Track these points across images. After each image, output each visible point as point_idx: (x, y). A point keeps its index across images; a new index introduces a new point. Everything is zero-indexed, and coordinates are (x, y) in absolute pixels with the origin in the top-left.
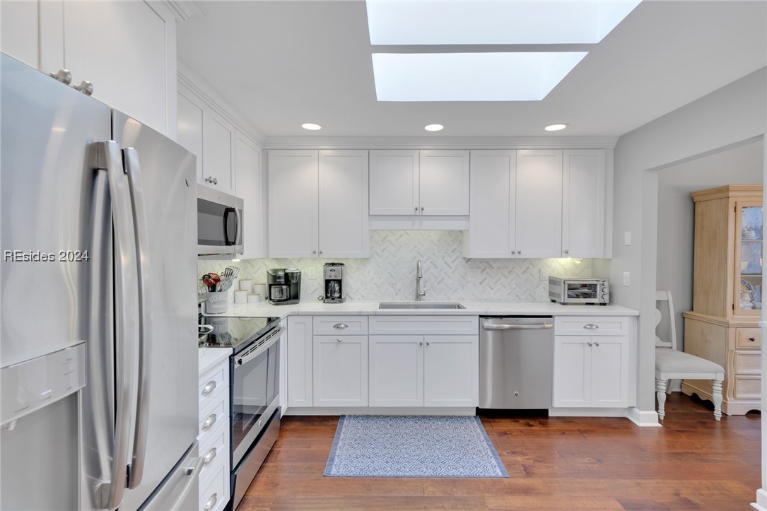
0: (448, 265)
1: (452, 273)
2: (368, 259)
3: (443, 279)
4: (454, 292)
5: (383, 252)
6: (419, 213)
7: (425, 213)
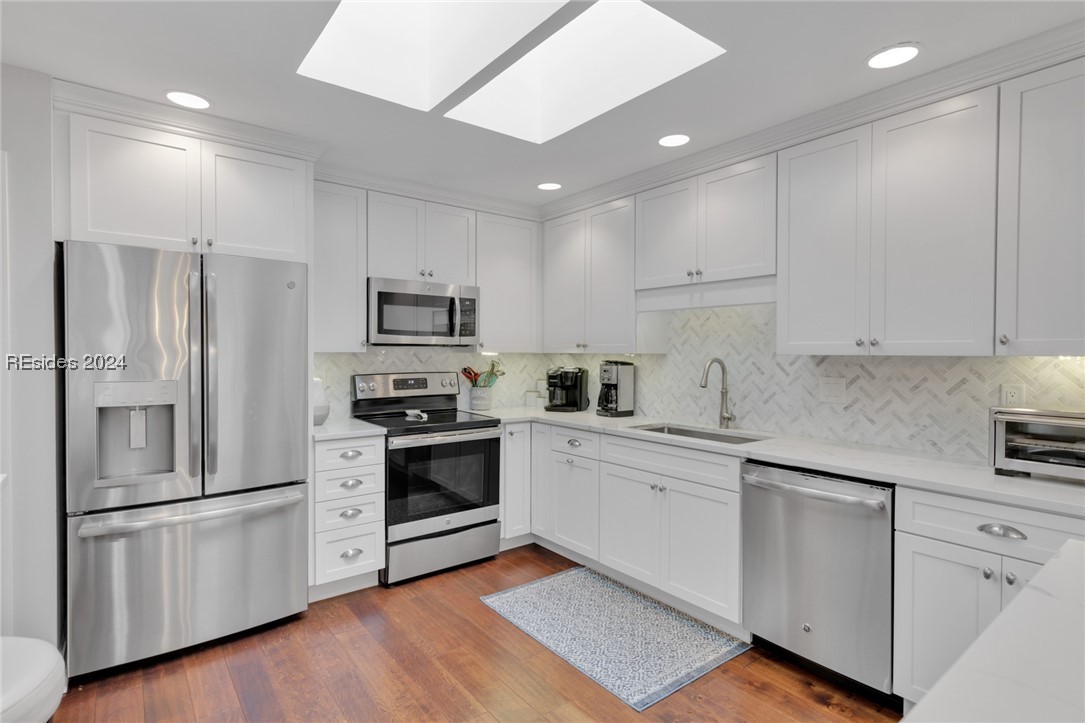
0: (783, 370)
1: (790, 384)
2: (664, 356)
3: (774, 394)
4: (794, 420)
5: (683, 345)
6: (696, 280)
7: (705, 279)
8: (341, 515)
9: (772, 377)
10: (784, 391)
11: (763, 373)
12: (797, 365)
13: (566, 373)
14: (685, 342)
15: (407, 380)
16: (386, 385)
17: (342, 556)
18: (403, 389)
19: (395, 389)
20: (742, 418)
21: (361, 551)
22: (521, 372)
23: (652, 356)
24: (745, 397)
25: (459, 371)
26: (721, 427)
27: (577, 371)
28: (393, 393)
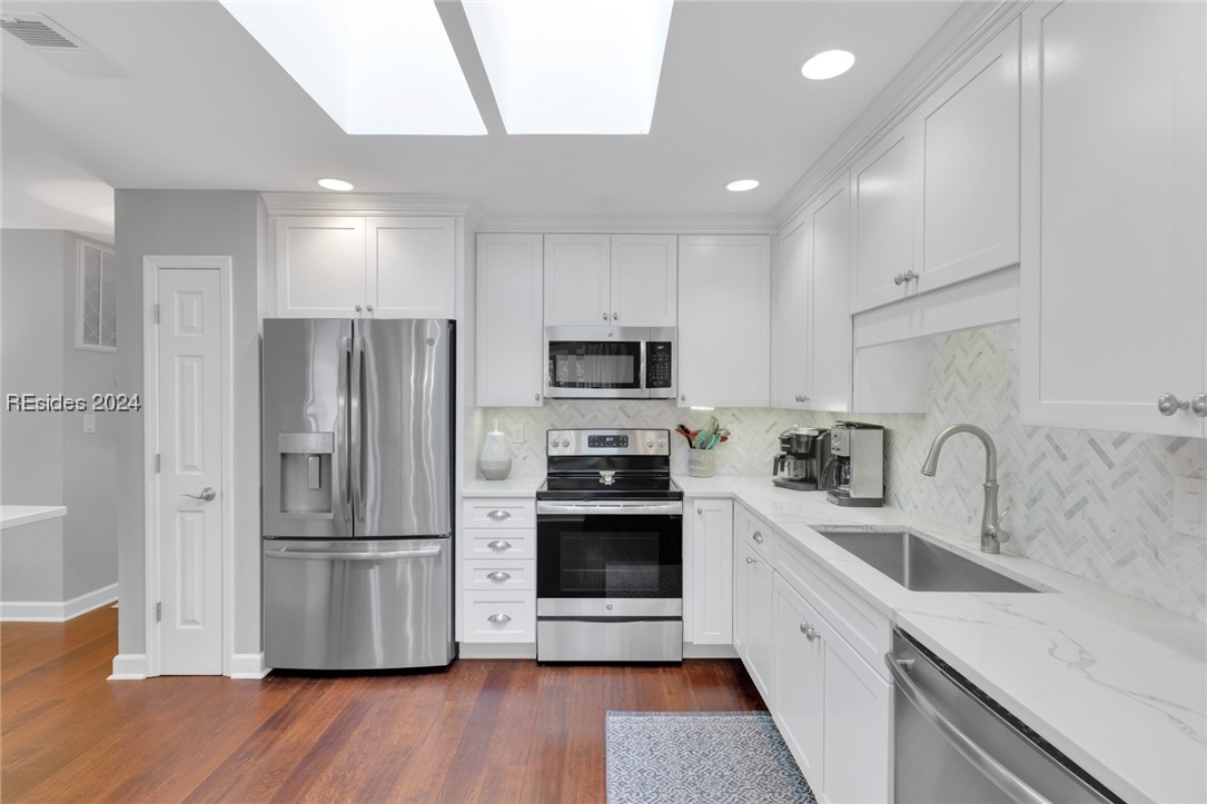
0: (1101, 454)
1: (1114, 485)
2: (923, 416)
3: (1084, 501)
4: (1123, 562)
5: (946, 400)
6: (911, 289)
7: (924, 286)
8: (489, 576)
9: (1080, 467)
10: (1102, 498)
11: (1064, 458)
12: (1127, 447)
13: (798, 436)
14: (949, 394)
15: (605, 437)
16: (578, 441)
17: (490, 619)
18: (599, 446)
19: (590, 446)
20: (1029, 539)
21: (509, 619)
22: (767, 432)
23: (910, 416)
24: (1034, 500)
25: (673, 428)
26: (982, 550)
27: (816, 433)
28: (587, 451)
